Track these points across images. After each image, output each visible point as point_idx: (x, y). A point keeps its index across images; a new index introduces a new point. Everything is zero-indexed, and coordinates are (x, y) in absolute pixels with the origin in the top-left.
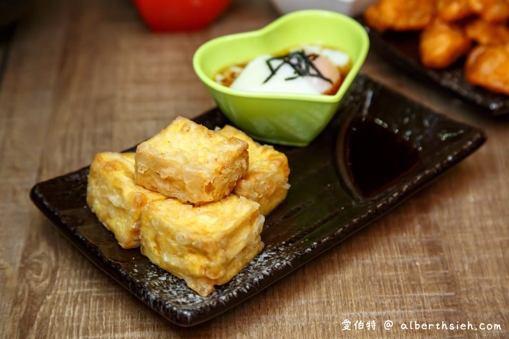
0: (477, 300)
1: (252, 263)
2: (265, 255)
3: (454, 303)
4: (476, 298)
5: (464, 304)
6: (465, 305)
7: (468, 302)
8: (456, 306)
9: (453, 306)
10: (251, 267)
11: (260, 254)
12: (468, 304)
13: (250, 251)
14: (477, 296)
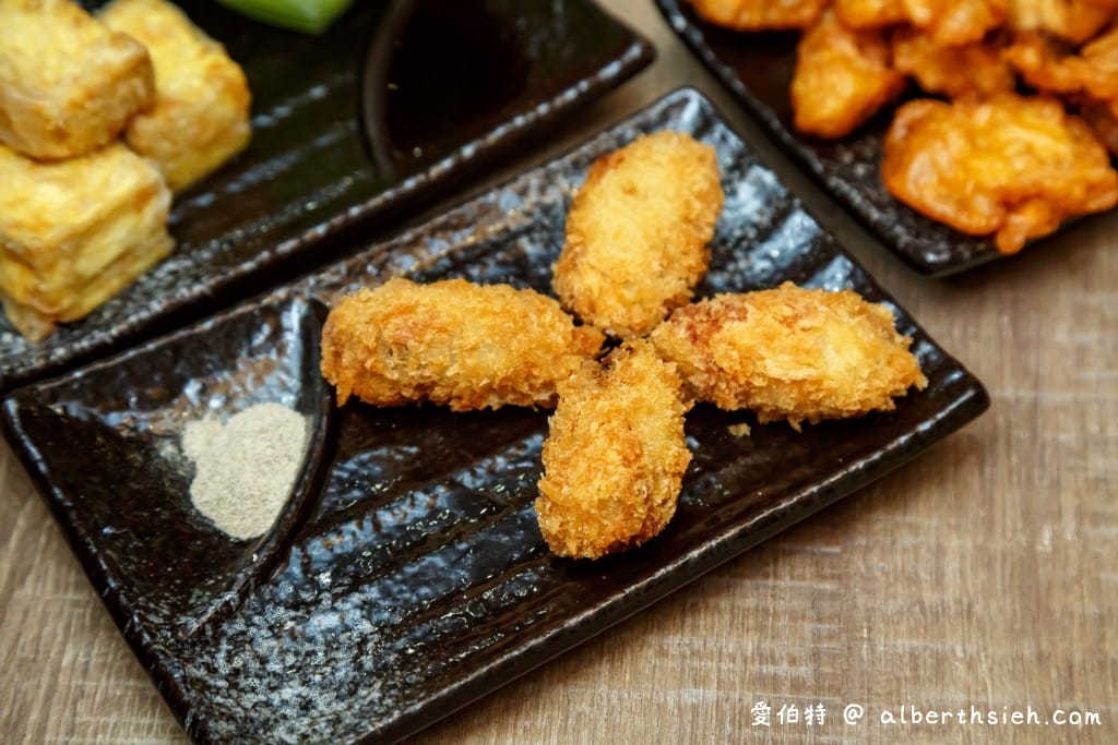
0: (883, 569)
1: (143, 279)
2: (171, 266)
3: (835, 572)
4: (881, 564)
5: (855, 574)
6: (857, 578)
7: (863, 569)
8: (839, 577)
9: (833, 577)
10: (139, 289)
11: (162, 261)
12: (862, 576)
13: (138, 258)
14: (883, 560)
